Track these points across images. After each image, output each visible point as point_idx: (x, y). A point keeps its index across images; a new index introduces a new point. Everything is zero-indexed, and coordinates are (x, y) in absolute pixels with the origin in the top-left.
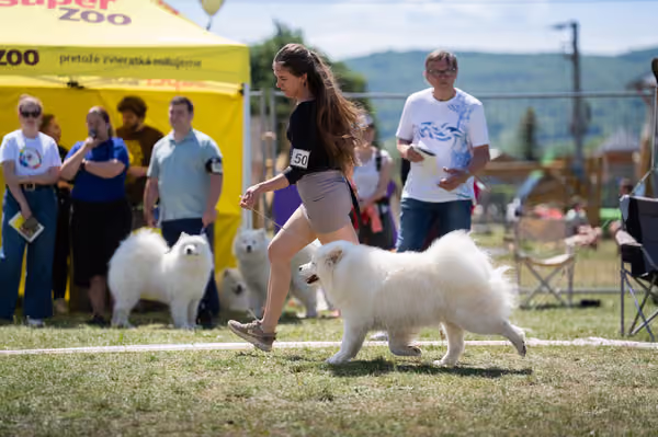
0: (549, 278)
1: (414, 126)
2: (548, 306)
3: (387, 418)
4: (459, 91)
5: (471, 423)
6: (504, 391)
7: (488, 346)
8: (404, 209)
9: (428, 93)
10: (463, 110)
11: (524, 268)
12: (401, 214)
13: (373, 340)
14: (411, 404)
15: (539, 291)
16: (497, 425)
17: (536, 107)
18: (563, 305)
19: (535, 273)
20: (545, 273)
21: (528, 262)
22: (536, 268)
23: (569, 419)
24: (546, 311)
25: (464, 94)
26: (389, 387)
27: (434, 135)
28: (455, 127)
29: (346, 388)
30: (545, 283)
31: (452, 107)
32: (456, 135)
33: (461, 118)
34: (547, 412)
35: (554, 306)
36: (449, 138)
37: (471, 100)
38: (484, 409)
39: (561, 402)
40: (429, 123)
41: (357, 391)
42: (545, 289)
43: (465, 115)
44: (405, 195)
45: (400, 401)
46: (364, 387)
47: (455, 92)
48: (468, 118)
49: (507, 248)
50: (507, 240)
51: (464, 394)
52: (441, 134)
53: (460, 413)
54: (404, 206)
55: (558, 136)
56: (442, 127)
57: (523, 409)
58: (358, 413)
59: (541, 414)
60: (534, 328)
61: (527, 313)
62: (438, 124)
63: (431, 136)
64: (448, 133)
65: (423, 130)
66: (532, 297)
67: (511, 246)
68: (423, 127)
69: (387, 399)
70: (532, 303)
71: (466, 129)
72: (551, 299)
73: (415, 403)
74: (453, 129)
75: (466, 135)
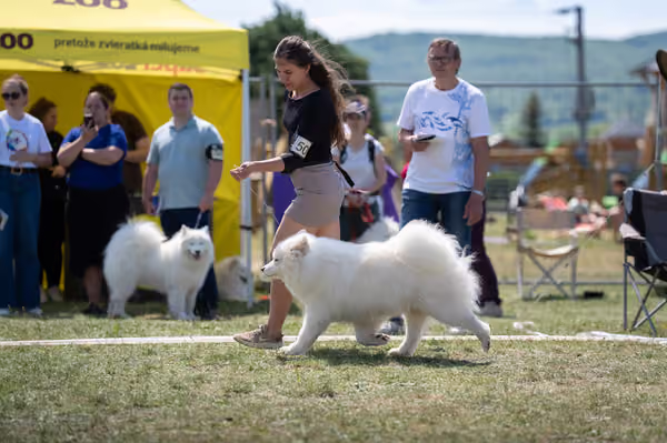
0: (552, 269)
1: (415, 116)
2: (551, 298)
3: (388, 415)
4: (461, 81)
5: (473, 421)
6: (506, 388)
8: (405, 200)
9: (429, 83)
10: (463, 100)
11: (527, 259)
12: (403, 205)
14: (413, 401)
15: (542, 283)
16: (499, 422)
17: (540, 92)
18: (566, 297)
19: (537, 263)
20: (547, 263)
21: (530, 252)
22: (540, 259)
23: (571, 417)
24: (549, 303)
25: (466, 83)
26: (390, 383)
27: (435, 125)
28: (456, 116)
29: (347, 384)
30: (547, 274)
31: (454, 97)
32: (457, 125)
33: (462, 107)
34: (550, 409)
35: (558, 298)
36: (450, 128)
37: (474, 90)
38: (486, 407)
39: (565, 399)
40: (431, 113)
41: (358, 387)
42: (548, 280)
43: (467, 105)
44: (406, 186)
45: (401, 397)
46: (365, 382)
47: (457, 81)
48: (469, 108)
49: (509, 238)
50: (509, 231)
51: (467, 390)
52: (442, 124)
53: (463, 411)
54: (406, 197)
55: (562, 121)
56: (443, 116)
57: (525, 406)
58: (358, 410)
59: (543, 412)
60: (537, 321)
61: (530, 306)
62: (439, 114)
63: (432, 125)
64: (449, 123)
65: (424, 120)
66: (535, 288)
67: (514, 237)
68: (424, 116)
69: (388, 396)
70: (535, 295)
71: (467, 120)
72: (554, 291)
73: (417, 401)
74: (453, 119)
75: (467, 125)
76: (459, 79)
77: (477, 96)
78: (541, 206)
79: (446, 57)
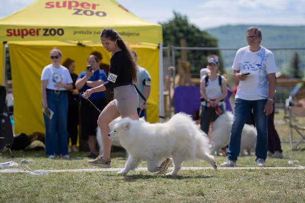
1: (240, 64)
4: (262, 47)
6: (286, 193)
7: (278, 170)
8: (236, 104)
9: (247, 48)
10: (263, 56)
11: (294, 130)
12: (235, 106)
13: (222, 166)
14: (241, 198)
15: (302, 142)
17: (299, 52)
19: (299, 133)
20: (304, 133)
21: (296, 127)
22: (301, 131)
25: (264, 48)
26: (231, 189)
27: (250, 68)
28: (260, 64)
29: (210, 190)
30: (304, 138)
31: (259, 55)
32: (260, 68)
33: (263, 59)
36: (257, 69)
37: (268, 51)
38: (276, 201)
40: (248, 62)
41: (215, 191)
42: (304, 141)
43: (265, 58)
44: (237, 97)
45: (236, 196)
46: (218, 189)
48: (266, 60)
49: (286, 121)
50: (285, 118)
51: (267, 193)
52: (253, 68)
54: (236, 102)
56: (254, 64)
57: (295, 201)
60: (299, 160)
61: (296, 153)
63: (248, 68)
64: (256, 67)
65: (244, 66)
66: (298, 145)
67: (288, 121)
68: (244, 64)
69: (230, 196)
70: (298, 148)
71: (265, 65)
73: (243, 198)
74: (258, 65)
75: (265, 68)
76: (261, 46)
77: (269, 54)
78: (300, 106)
79: (255, 36)
